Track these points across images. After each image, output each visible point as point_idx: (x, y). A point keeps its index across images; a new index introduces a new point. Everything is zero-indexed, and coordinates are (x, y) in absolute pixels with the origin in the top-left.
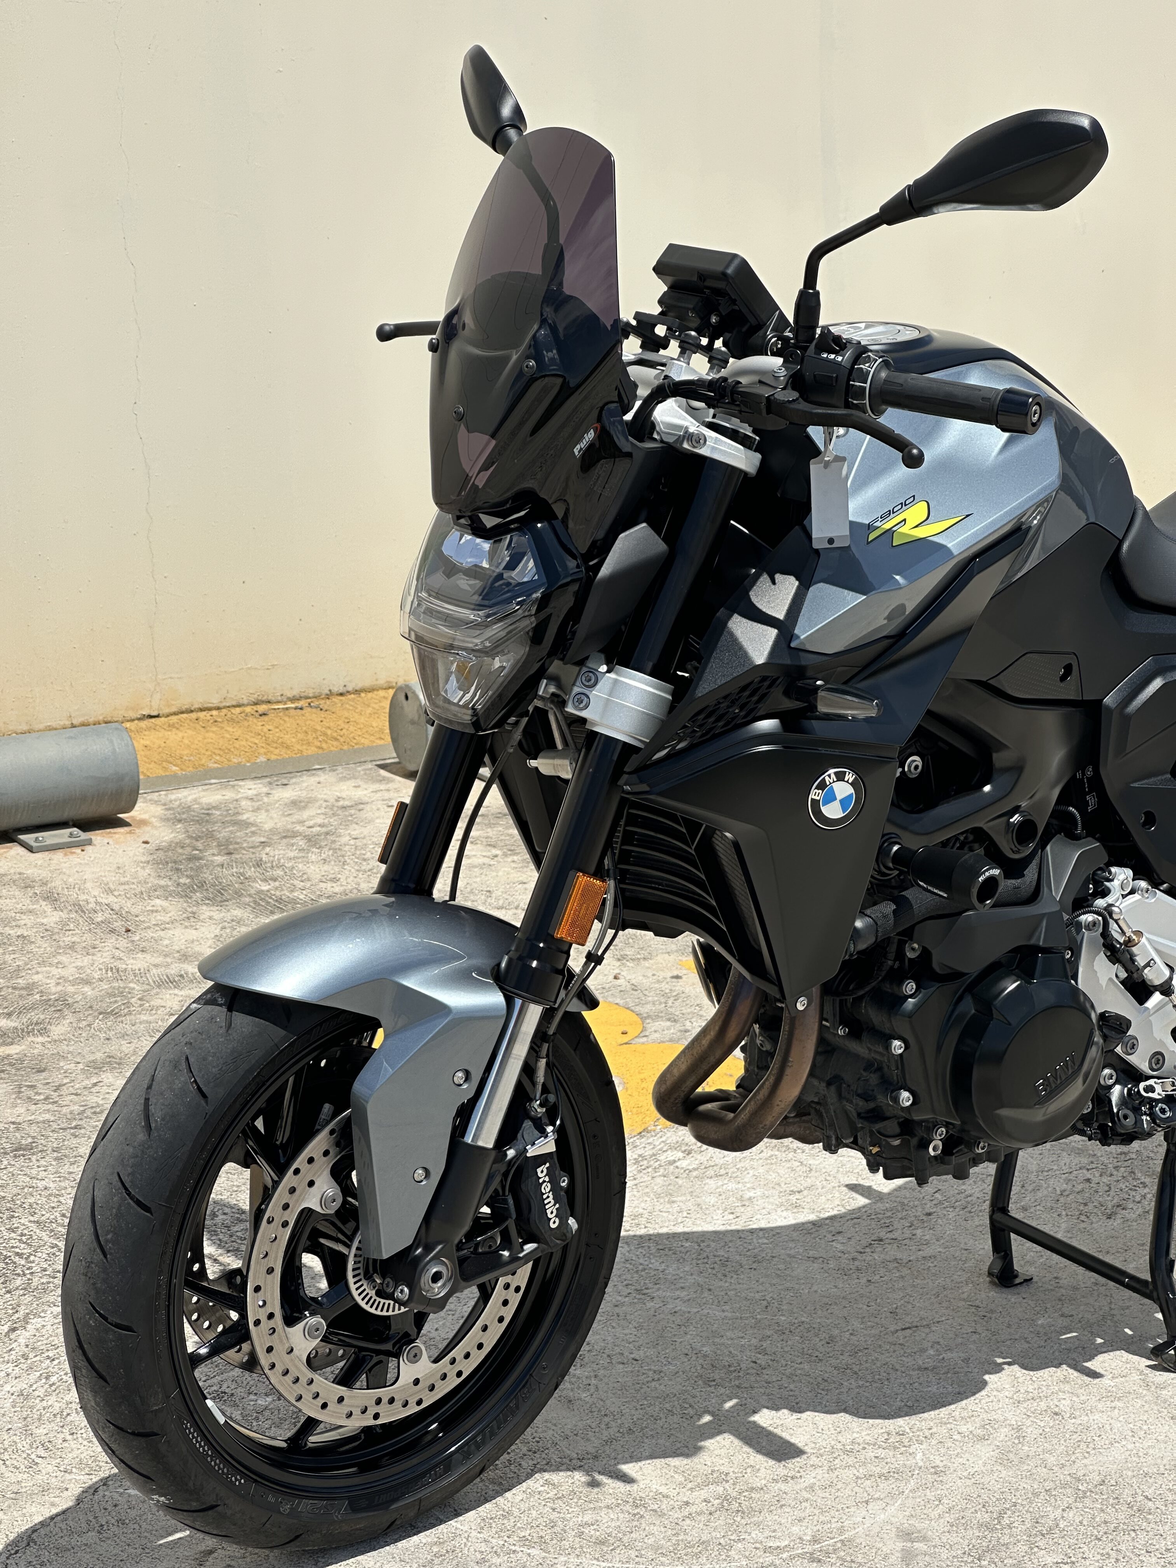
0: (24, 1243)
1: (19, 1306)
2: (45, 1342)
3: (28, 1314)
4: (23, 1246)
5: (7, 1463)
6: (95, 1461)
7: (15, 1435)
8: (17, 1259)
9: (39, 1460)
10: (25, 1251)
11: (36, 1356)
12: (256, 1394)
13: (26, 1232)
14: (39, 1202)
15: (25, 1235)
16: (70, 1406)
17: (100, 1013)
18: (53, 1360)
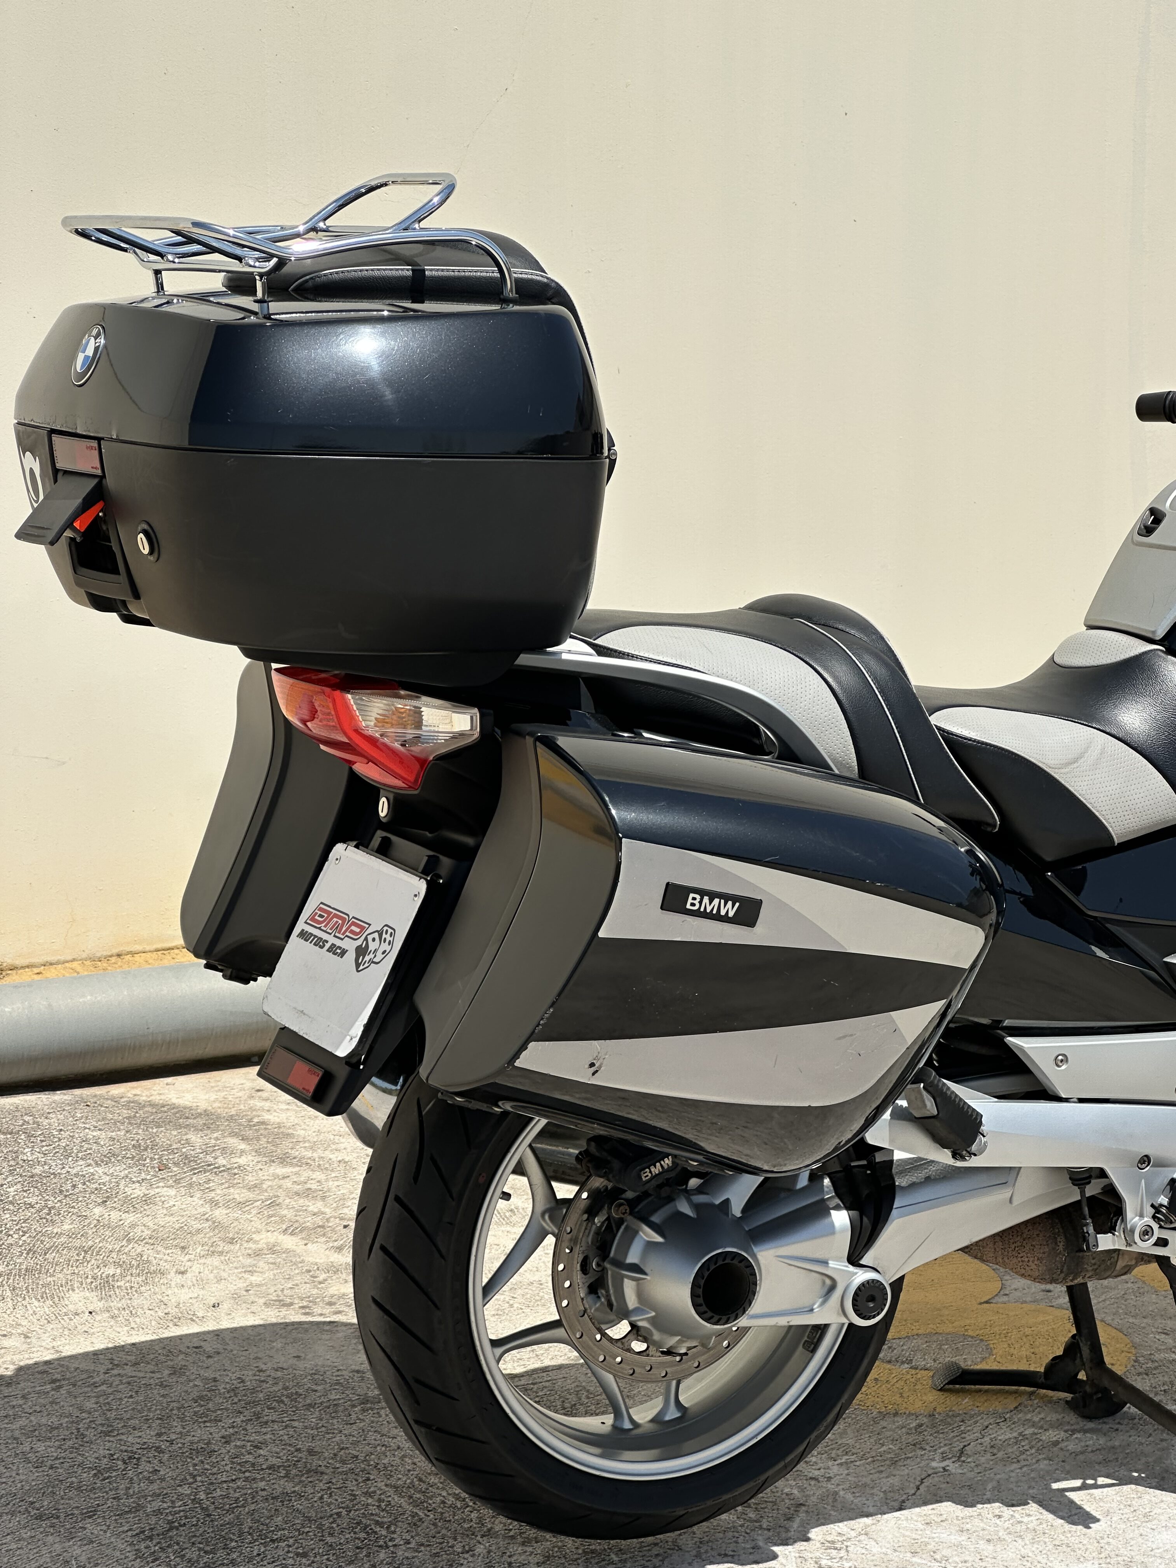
0: (383, 1510)
8: (378, 1529)
10: (385, 1520)
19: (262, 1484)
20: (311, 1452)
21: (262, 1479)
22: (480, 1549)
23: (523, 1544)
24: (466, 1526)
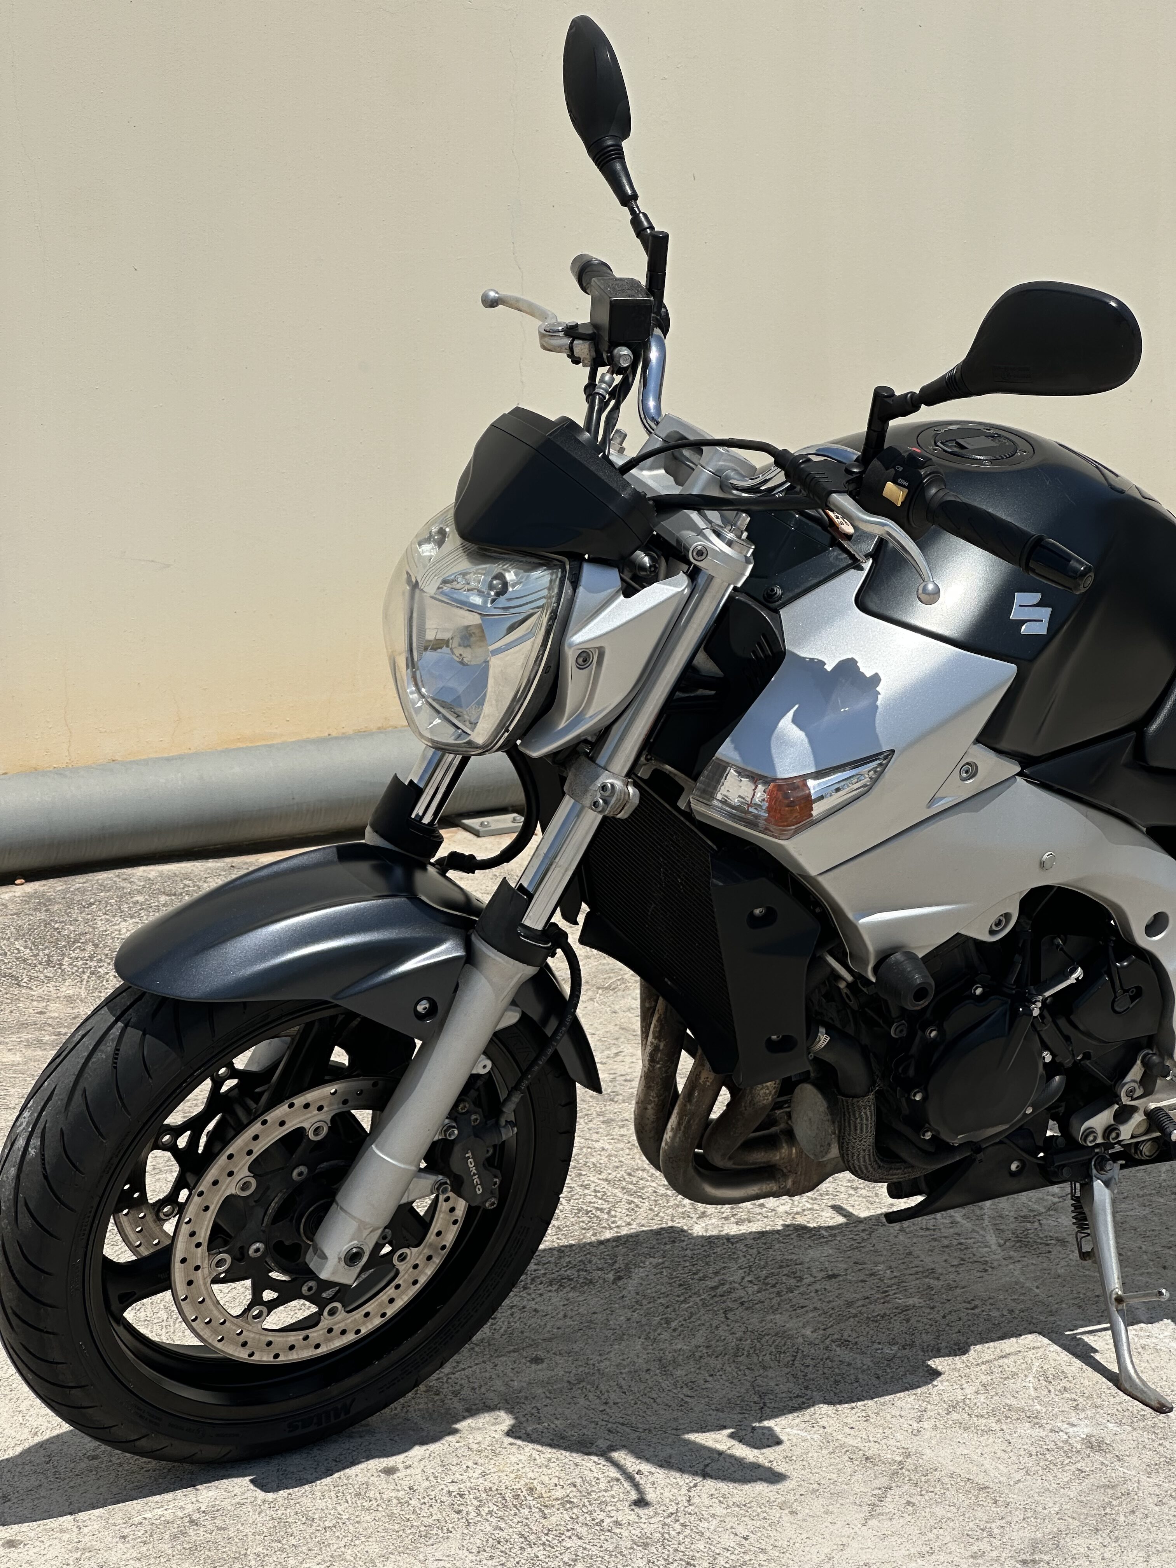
1: (616, 1256)
2: (653, 1290)
3: (627, 1264)
4: (600, 1201)
5: (658, 1400)
6: (743, 1401)
7: (656, 1375)
9: (688, 1399)
11: (649, 1303)
12: (879, 1343)
13: (598, 1188)
14: (602, 1162)
15: (599, 1192)
16: (700, 1349)
17: (599, 988)
18: (667, 1307)
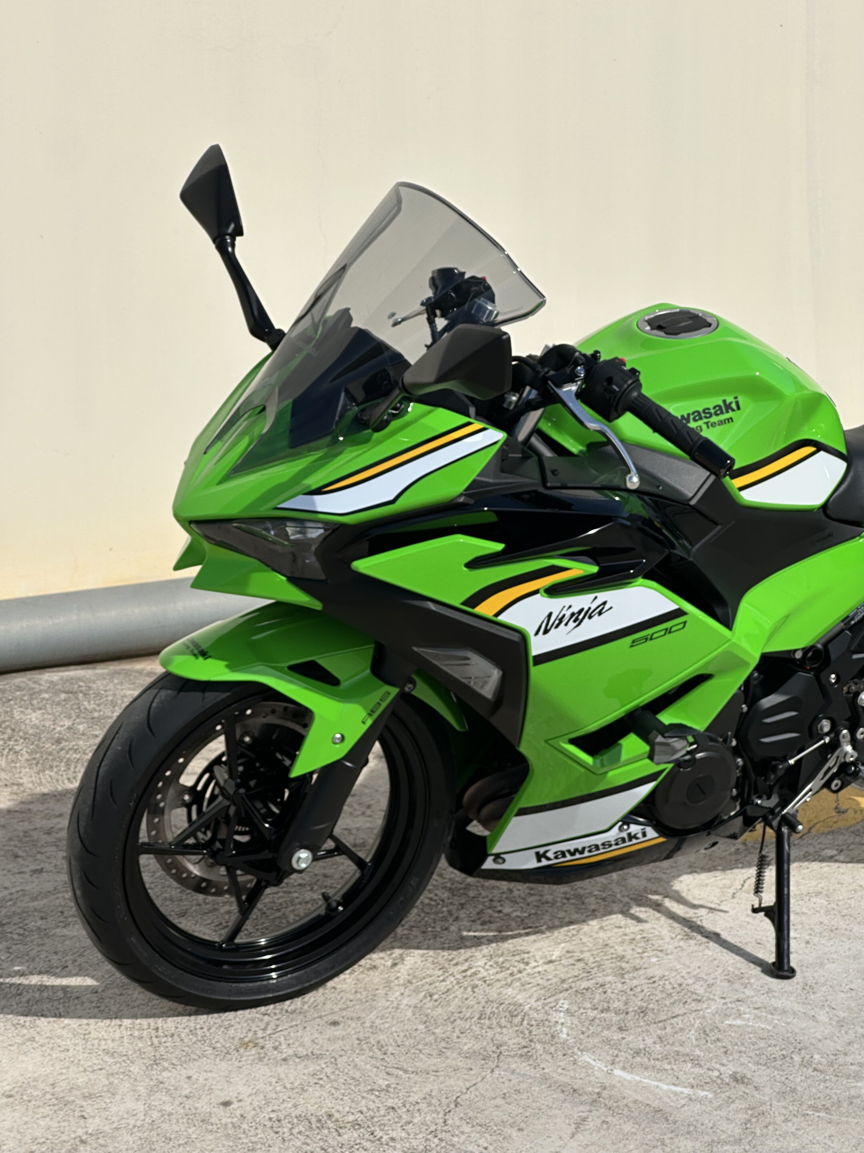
19: (296, 895)
20: (325, 876)
21: (295, 892)
22: (453, 928)
23: (482, 924)
24: (441, 915)
